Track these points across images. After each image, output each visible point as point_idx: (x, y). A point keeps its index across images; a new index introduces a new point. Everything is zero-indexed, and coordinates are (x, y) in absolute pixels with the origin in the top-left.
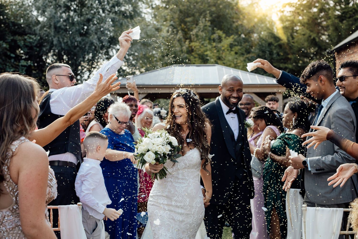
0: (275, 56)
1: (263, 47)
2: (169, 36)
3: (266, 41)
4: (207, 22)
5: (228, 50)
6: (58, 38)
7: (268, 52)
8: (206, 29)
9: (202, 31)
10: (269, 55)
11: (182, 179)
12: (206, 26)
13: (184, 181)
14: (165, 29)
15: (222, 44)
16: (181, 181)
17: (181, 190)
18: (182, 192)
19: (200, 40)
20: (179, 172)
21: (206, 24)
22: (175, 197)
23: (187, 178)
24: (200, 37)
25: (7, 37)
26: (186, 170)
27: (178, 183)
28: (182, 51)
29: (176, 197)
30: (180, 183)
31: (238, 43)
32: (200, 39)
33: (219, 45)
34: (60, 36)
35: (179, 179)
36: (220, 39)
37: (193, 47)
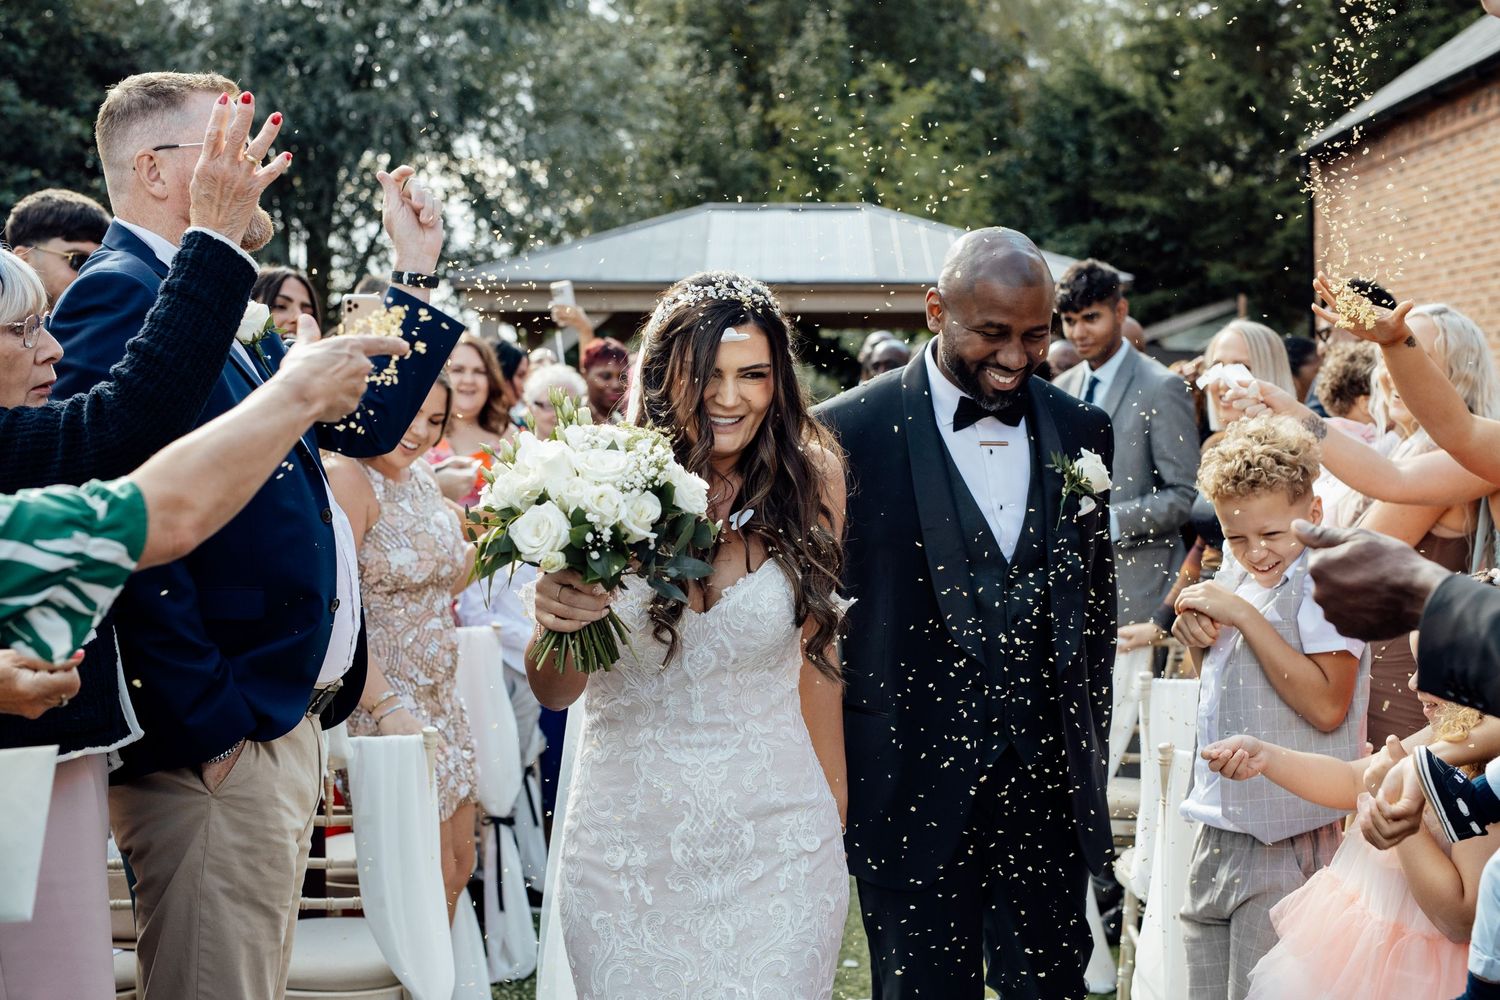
0: (1098, 160)
1: (1054, 123)
2: (686, 82)
3: (1065, 102)
4: (833, 26)
5: (915, 138)
6: (268, 94)
7: (1071, 147)
8: (829, 56)
9: (814, 64)
10: (1076, 158)
11: (710, 727)
12: (830, 42)
13: (718, 736)
14: (668, 55)
15: (892, 113)
16: (706, 736)
17: (711, 782)
18: (712, 792)
19: (807, 100)
20: (693, 691)
21: (829, 36)
22: (682, 818)
23: (731, 717)
24: (804, 87)
25: (77, 95)
26: (727, 680)
27: (690, 746)
28: (734, 141)
29: (689, 818)
30: (701, 746)
31: (956, 104)
32: (804, 94)
33: (881, 119)
34: (273, 90)
35: (691, 727)
36: (884, 95)
37: (778, 126)
